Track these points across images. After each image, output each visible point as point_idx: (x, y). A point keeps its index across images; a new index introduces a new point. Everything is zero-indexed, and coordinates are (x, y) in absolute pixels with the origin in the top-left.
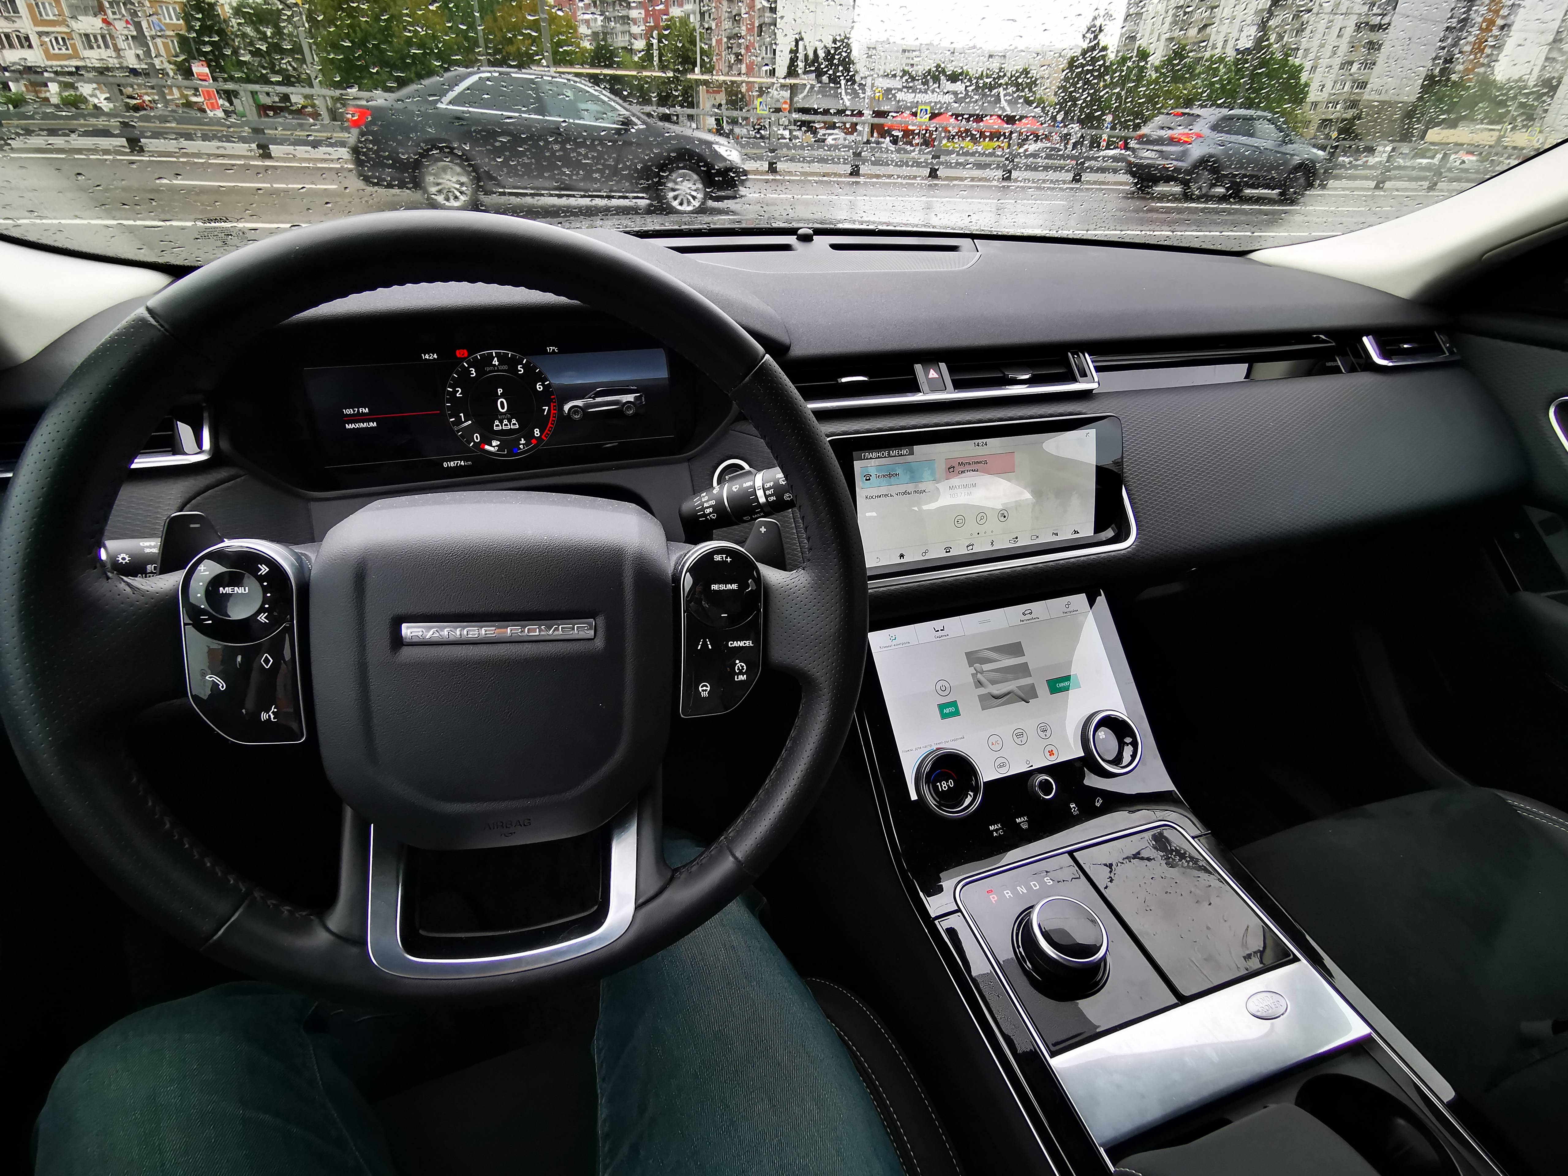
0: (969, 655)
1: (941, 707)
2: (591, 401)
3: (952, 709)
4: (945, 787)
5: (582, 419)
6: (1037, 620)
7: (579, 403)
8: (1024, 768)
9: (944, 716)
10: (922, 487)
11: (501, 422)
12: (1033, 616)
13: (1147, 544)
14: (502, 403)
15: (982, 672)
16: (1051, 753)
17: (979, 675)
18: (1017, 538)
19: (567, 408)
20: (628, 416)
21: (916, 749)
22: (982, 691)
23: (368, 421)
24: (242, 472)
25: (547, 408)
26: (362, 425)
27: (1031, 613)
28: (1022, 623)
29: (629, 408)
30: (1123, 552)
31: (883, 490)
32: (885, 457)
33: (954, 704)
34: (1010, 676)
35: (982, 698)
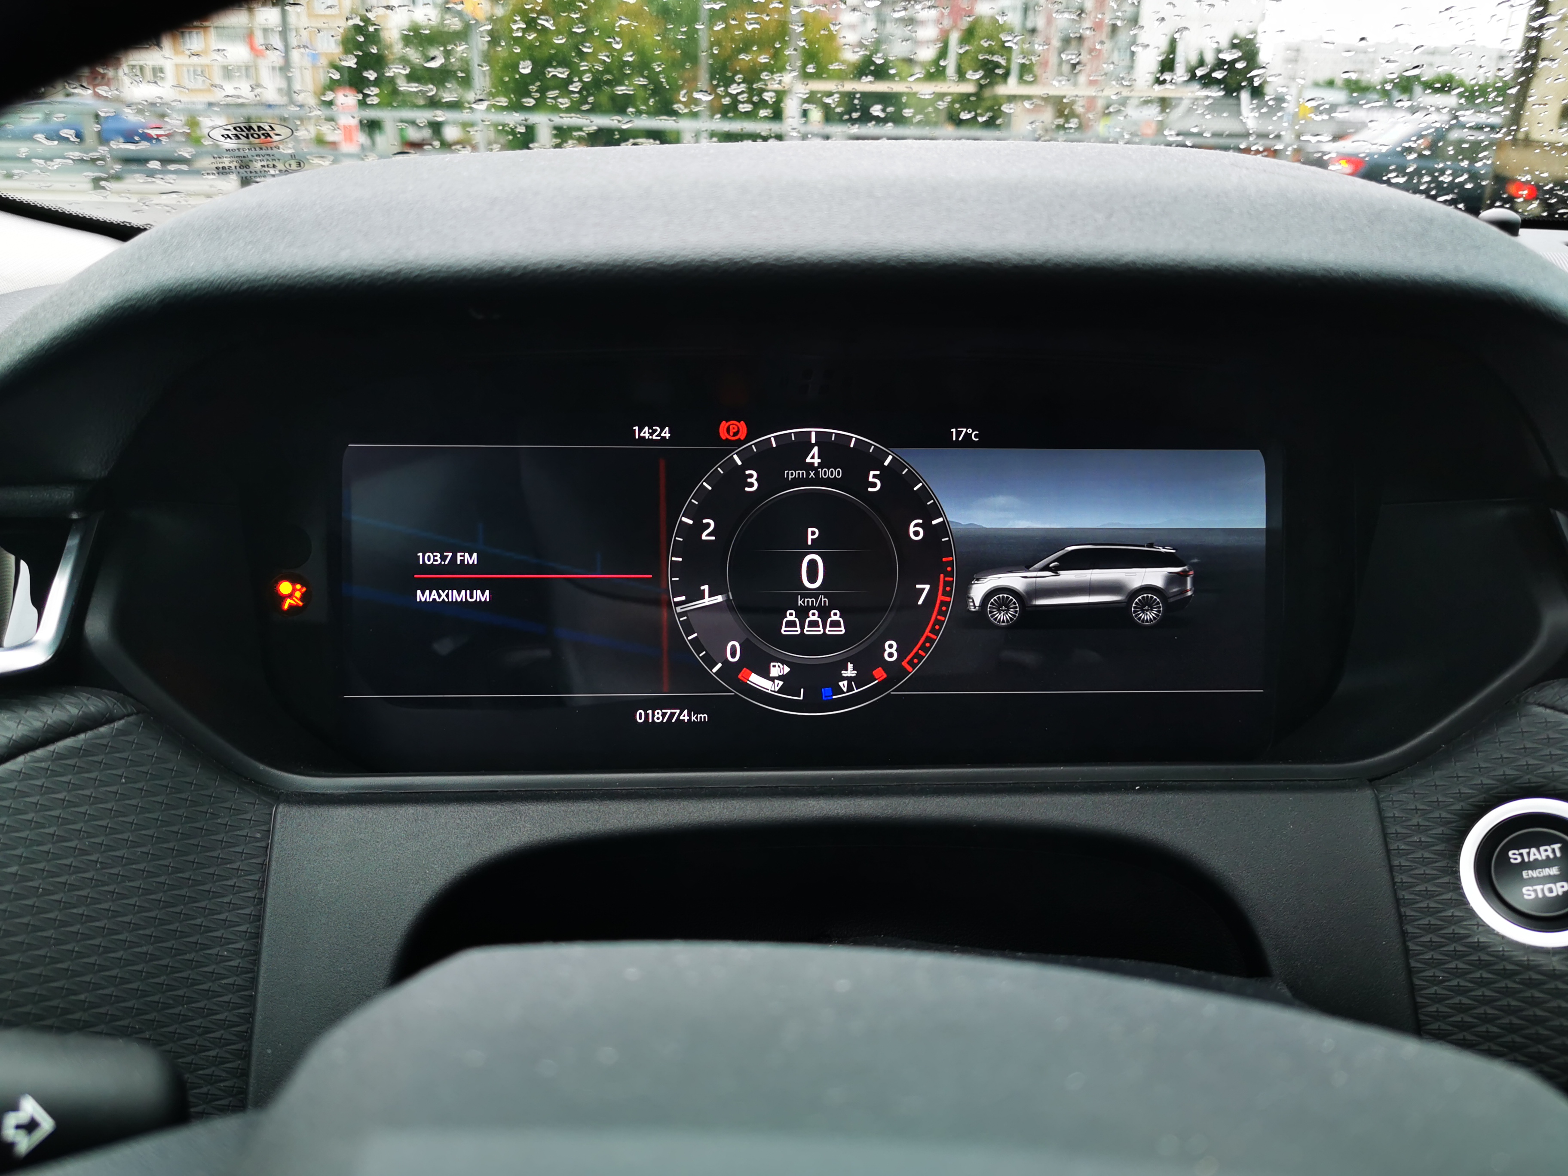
2: (1048, 578)
5: (1013, 626)
7: (1016, 580)
11: (802, 613)
14: (813, 564)
19: (979, 591)
20: (1139, 627)
23: (471, 586)
24: (118, 709)
25: (927, 587)
26: (456, 596)
29: (1146, 605)
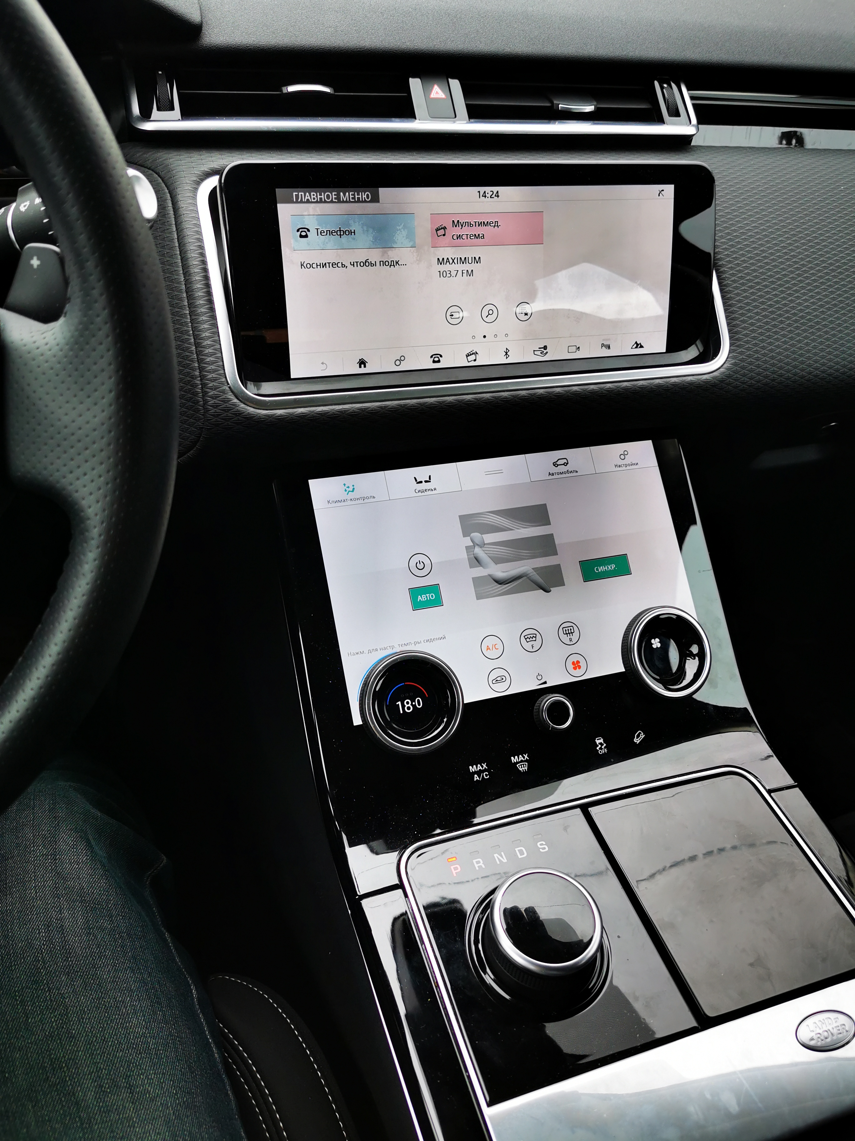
0: (464, 519)
1: (414, 592)
3: (431, 596)
4: (409, 708)
6: (575, 474)
8: (532, 685)
9: (417, 606)
10: (393, 255)
12: (568, 468)
13: (743, 368)
15: (482, 545)
16: (576, 665)
17: (478, 550)
18: (545, 348)
21: (370, 652)
22: (480, 572)
27: (566, 464)
28: (551, 477)
30: (705, 377)
31: (330, 256)
32: (332, 202)
33: (435, 588)
34: (524, 553)
35: (476, 582)
